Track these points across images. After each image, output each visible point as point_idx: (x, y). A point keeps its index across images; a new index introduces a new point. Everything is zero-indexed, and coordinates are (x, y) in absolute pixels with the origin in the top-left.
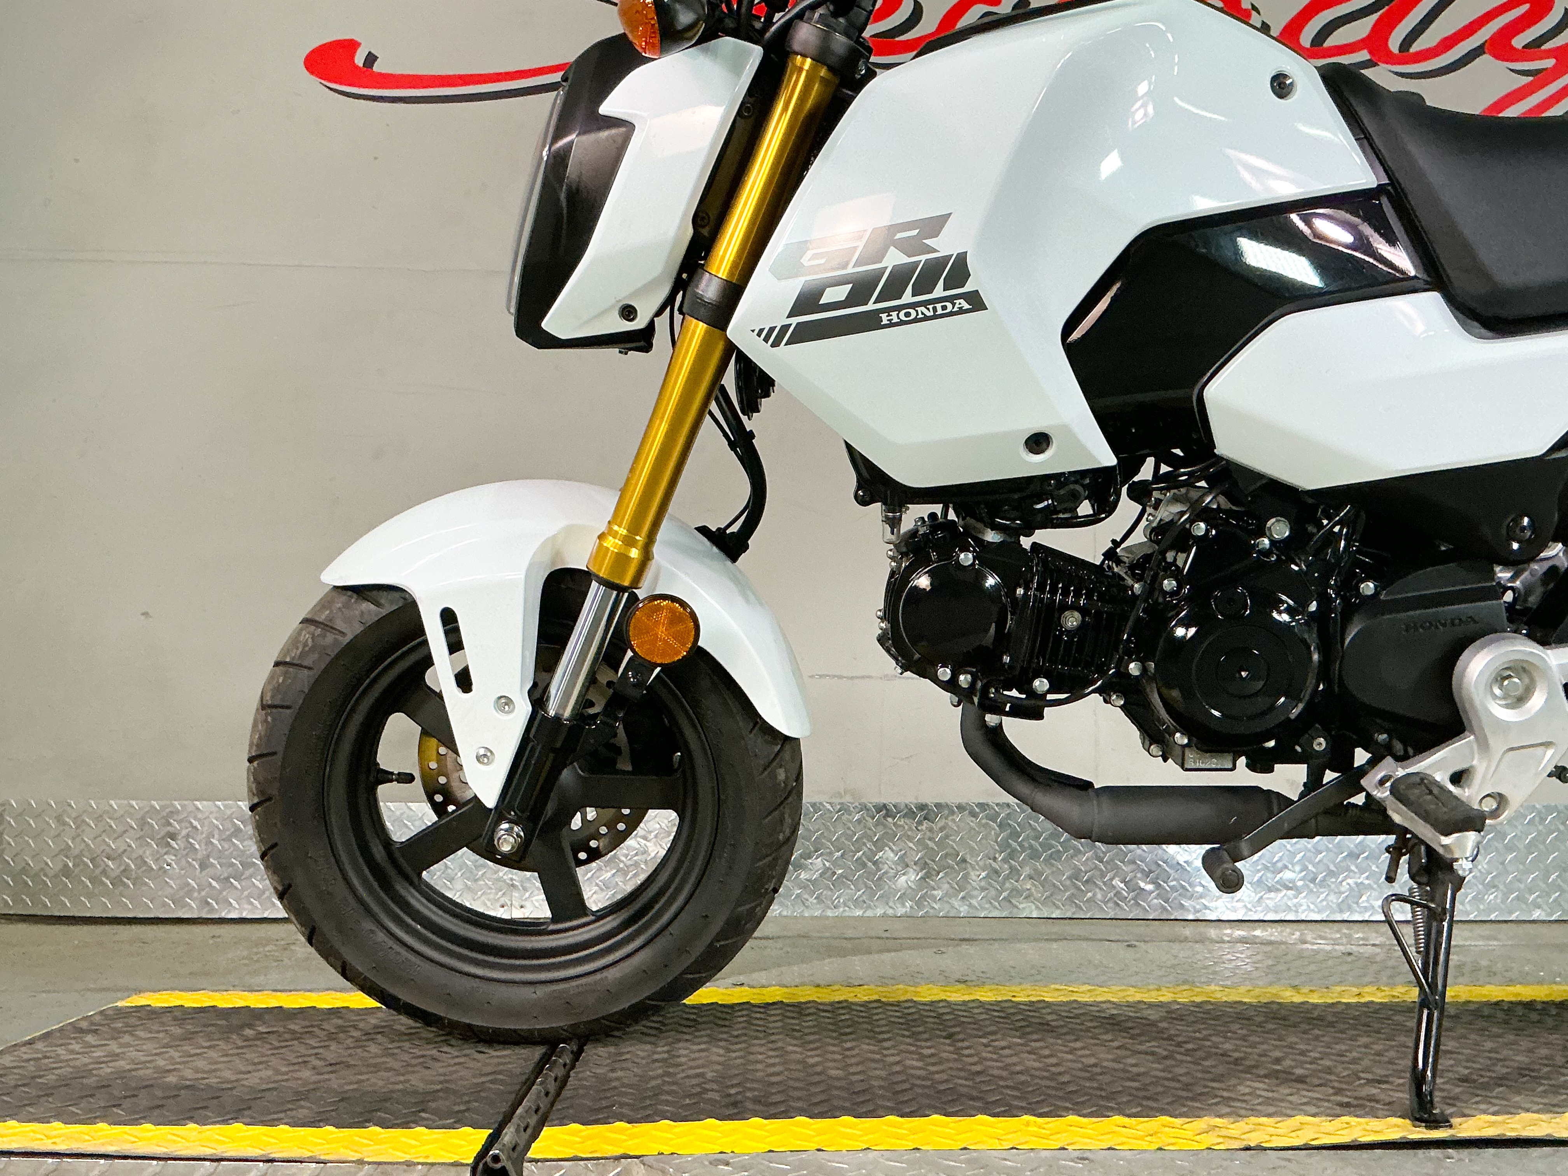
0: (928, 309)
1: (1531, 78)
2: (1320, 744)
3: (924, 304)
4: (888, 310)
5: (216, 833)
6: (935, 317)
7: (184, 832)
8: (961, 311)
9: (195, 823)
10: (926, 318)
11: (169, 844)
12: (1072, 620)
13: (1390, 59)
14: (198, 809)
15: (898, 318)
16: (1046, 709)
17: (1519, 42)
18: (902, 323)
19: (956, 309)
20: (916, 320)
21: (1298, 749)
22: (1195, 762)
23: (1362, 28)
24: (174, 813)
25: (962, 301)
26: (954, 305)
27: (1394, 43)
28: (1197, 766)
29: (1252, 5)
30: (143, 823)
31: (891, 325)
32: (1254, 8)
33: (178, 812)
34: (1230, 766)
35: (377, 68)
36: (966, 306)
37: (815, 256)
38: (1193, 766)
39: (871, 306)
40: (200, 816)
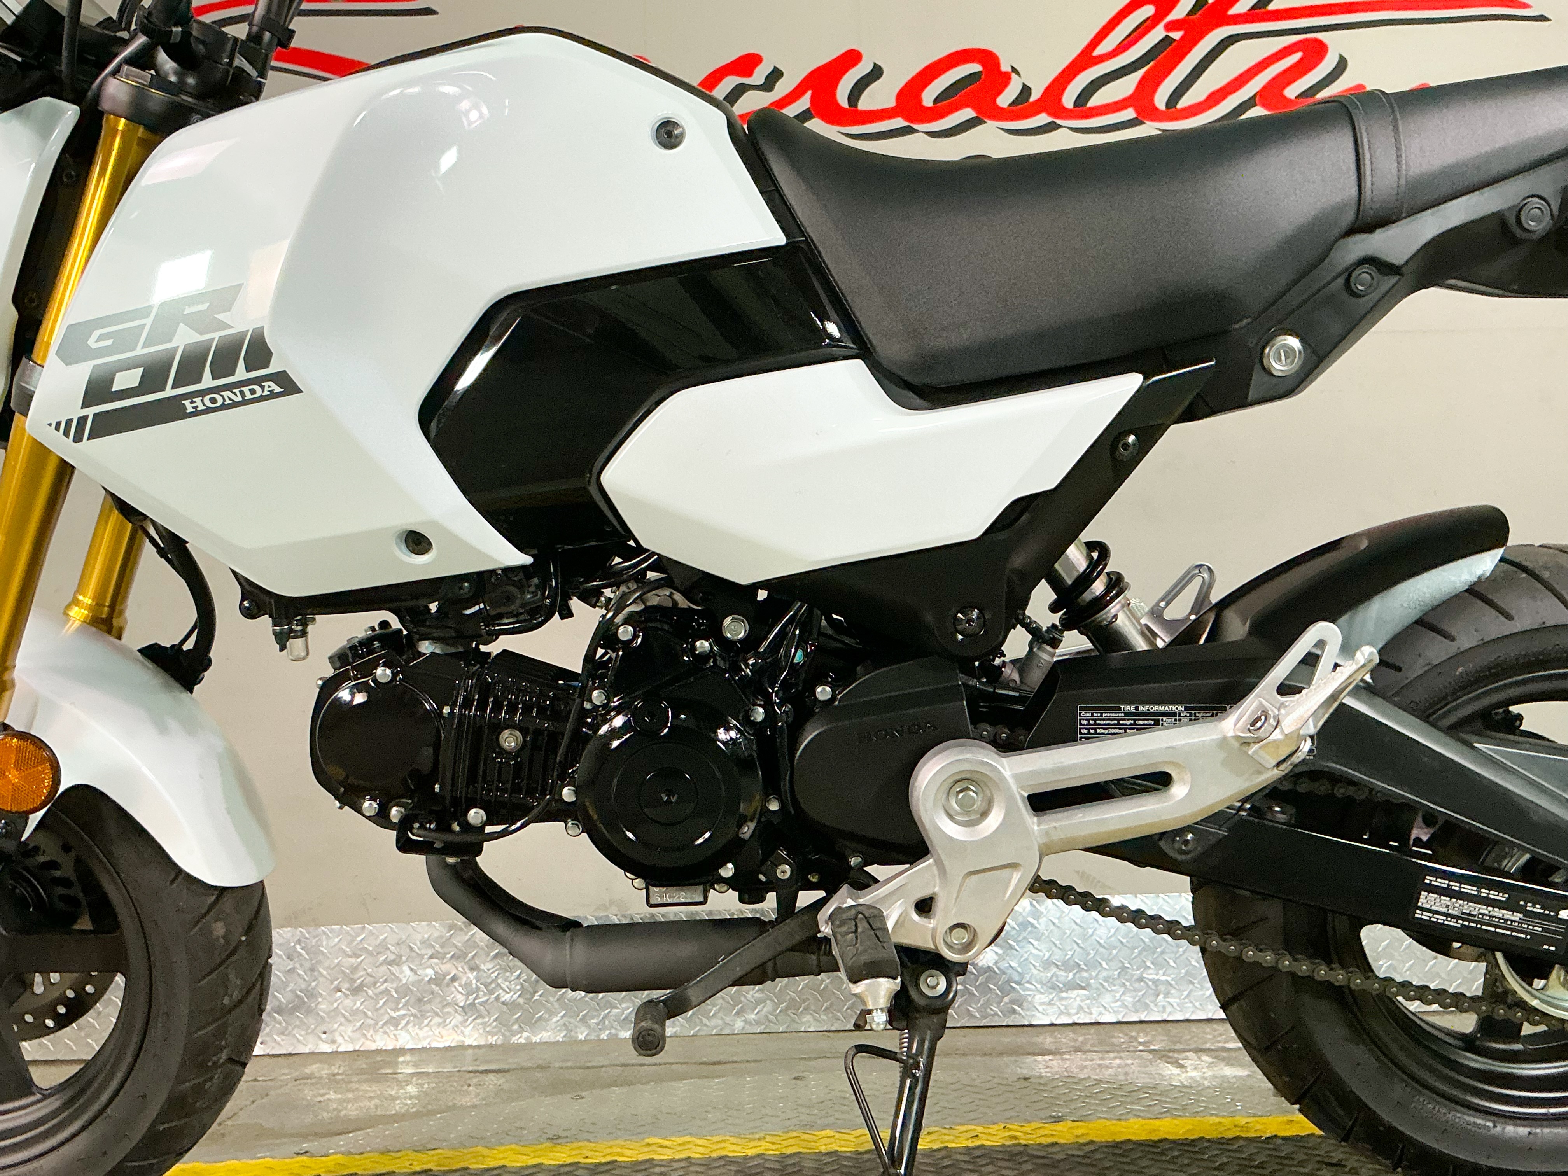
0: (235, 394)
2: (784, 872)
3: (229, 387)
4: (190, 396)
6: (244, 403)
8: (273, 395)
10: (234, 405)
12: (510, 740)
13: (1155, 116)
15: (204, 405)
16: (485, 844)
18: (208, 411)
19: (266, 393)
20: (224, 407)
21: (762, 877)
22: (661, 897)
25: (270, 383)
26: (263, 388)
28: (664, 901)
31: (196, 413)
32: (1014, 70)
34: (701, 899)
36: (278, 389)
37: (100, 338)
38: (659, 901)
39: (169, 392)
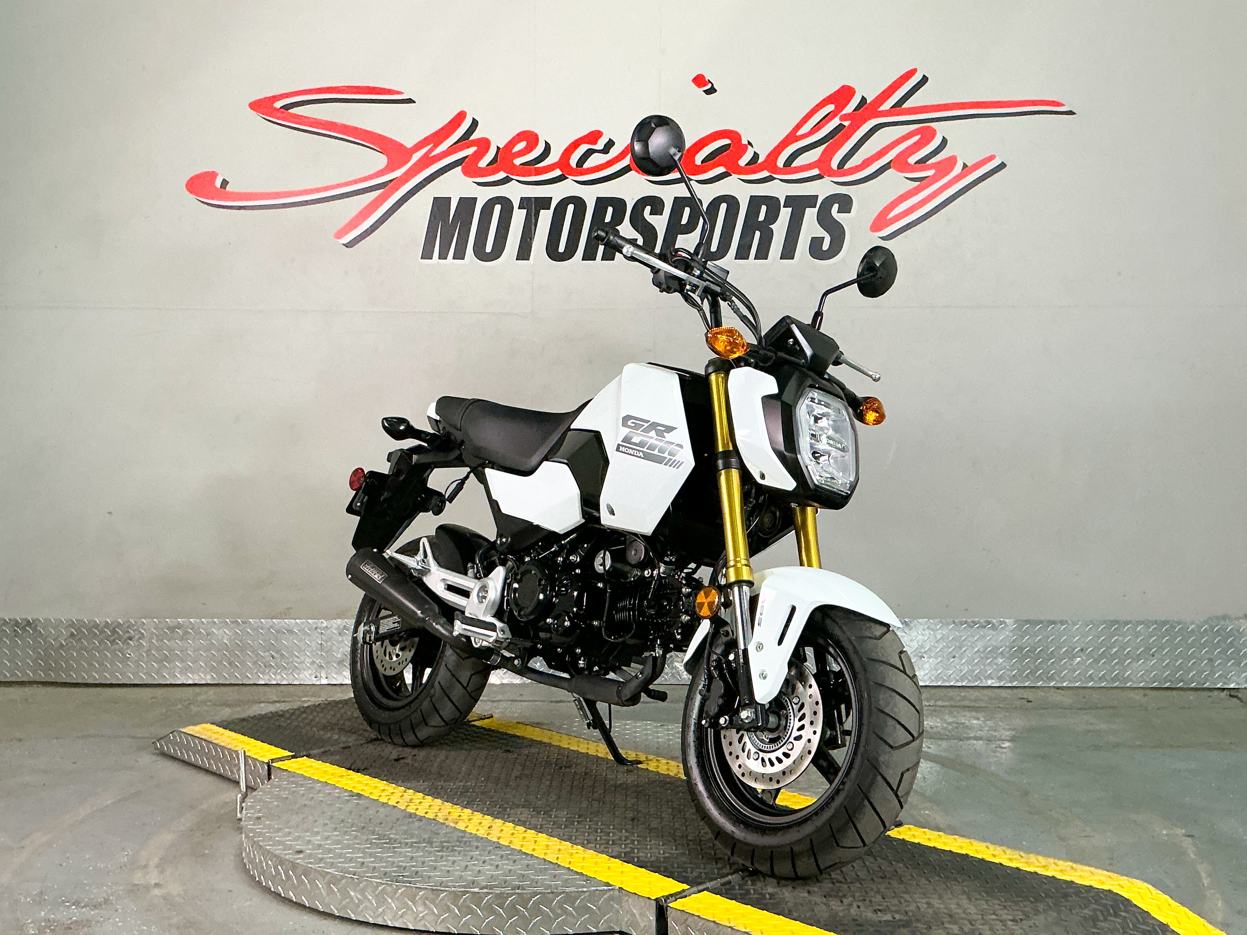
1: (918, 183)
5: (155, 636)
7: (137, 637)
9: (143, 631)
11: (128, 644)
13: (831, 173)
14: (144, 623)
17: (912, 160)
23: (815, 155)
24: (130, 626)
27: (834, 164)
29: (749, 142)
30: (114, 632)
32: (750, 143)
33: (133, 625)
35: (229, 188)
40: (145, 627)
